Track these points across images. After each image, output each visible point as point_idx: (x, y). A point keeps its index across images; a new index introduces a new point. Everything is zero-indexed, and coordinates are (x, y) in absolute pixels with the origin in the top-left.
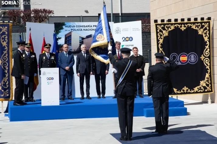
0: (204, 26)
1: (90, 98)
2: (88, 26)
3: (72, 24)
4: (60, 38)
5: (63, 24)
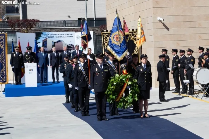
0: (134, 34)
1: (59, 82)
2: (58, 35)
3: (47, 33)
4: (39, 43)
5: (42, 33)
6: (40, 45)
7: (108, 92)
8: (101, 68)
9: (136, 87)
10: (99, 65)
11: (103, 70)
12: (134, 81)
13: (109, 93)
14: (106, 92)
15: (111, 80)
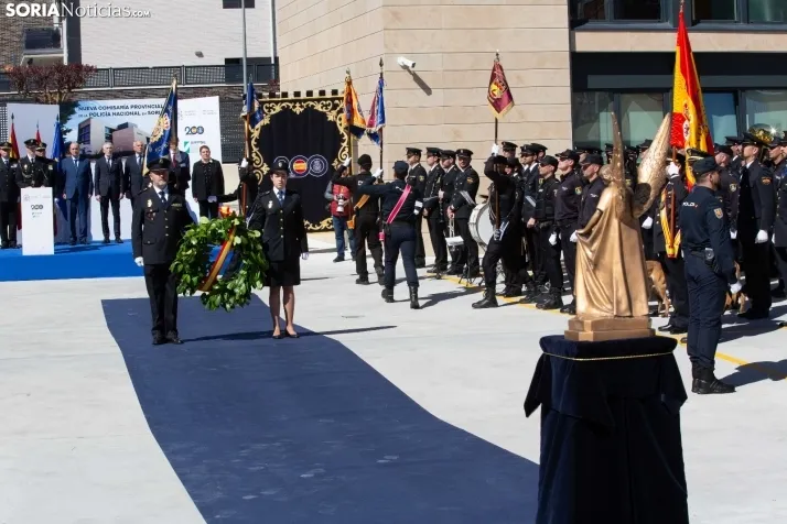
1: (122, 242)
2: (122, 107)
3: (91, 103)
4: (69, 131)
5: (76, 105)
6: (72, 137)
7: (177, 265)
8: (163, 198)
9: (256, 251)
10: (158, 190)
11: (168, 205)
12: (250, 235)
13: (180, 267)
14: (173, 266)
15: (187, 234)
